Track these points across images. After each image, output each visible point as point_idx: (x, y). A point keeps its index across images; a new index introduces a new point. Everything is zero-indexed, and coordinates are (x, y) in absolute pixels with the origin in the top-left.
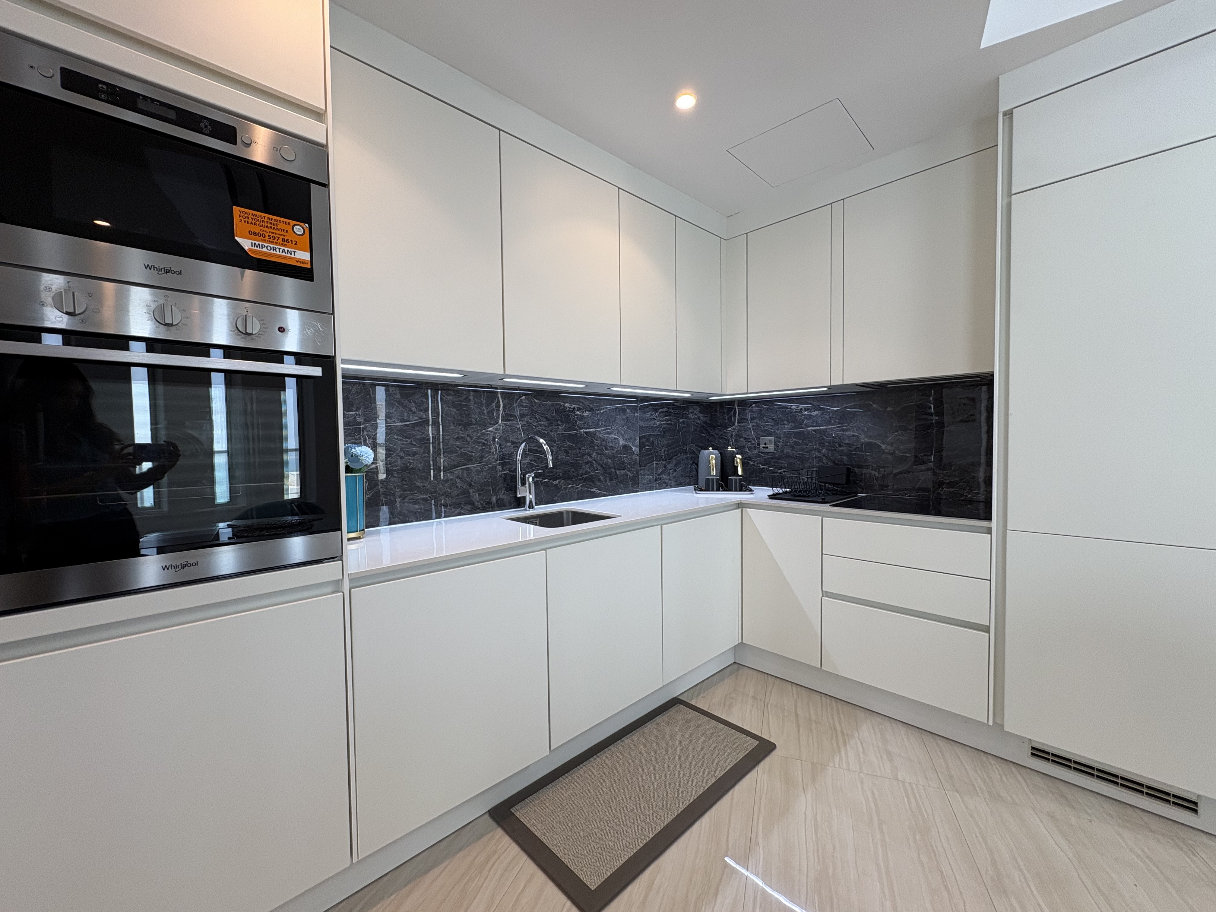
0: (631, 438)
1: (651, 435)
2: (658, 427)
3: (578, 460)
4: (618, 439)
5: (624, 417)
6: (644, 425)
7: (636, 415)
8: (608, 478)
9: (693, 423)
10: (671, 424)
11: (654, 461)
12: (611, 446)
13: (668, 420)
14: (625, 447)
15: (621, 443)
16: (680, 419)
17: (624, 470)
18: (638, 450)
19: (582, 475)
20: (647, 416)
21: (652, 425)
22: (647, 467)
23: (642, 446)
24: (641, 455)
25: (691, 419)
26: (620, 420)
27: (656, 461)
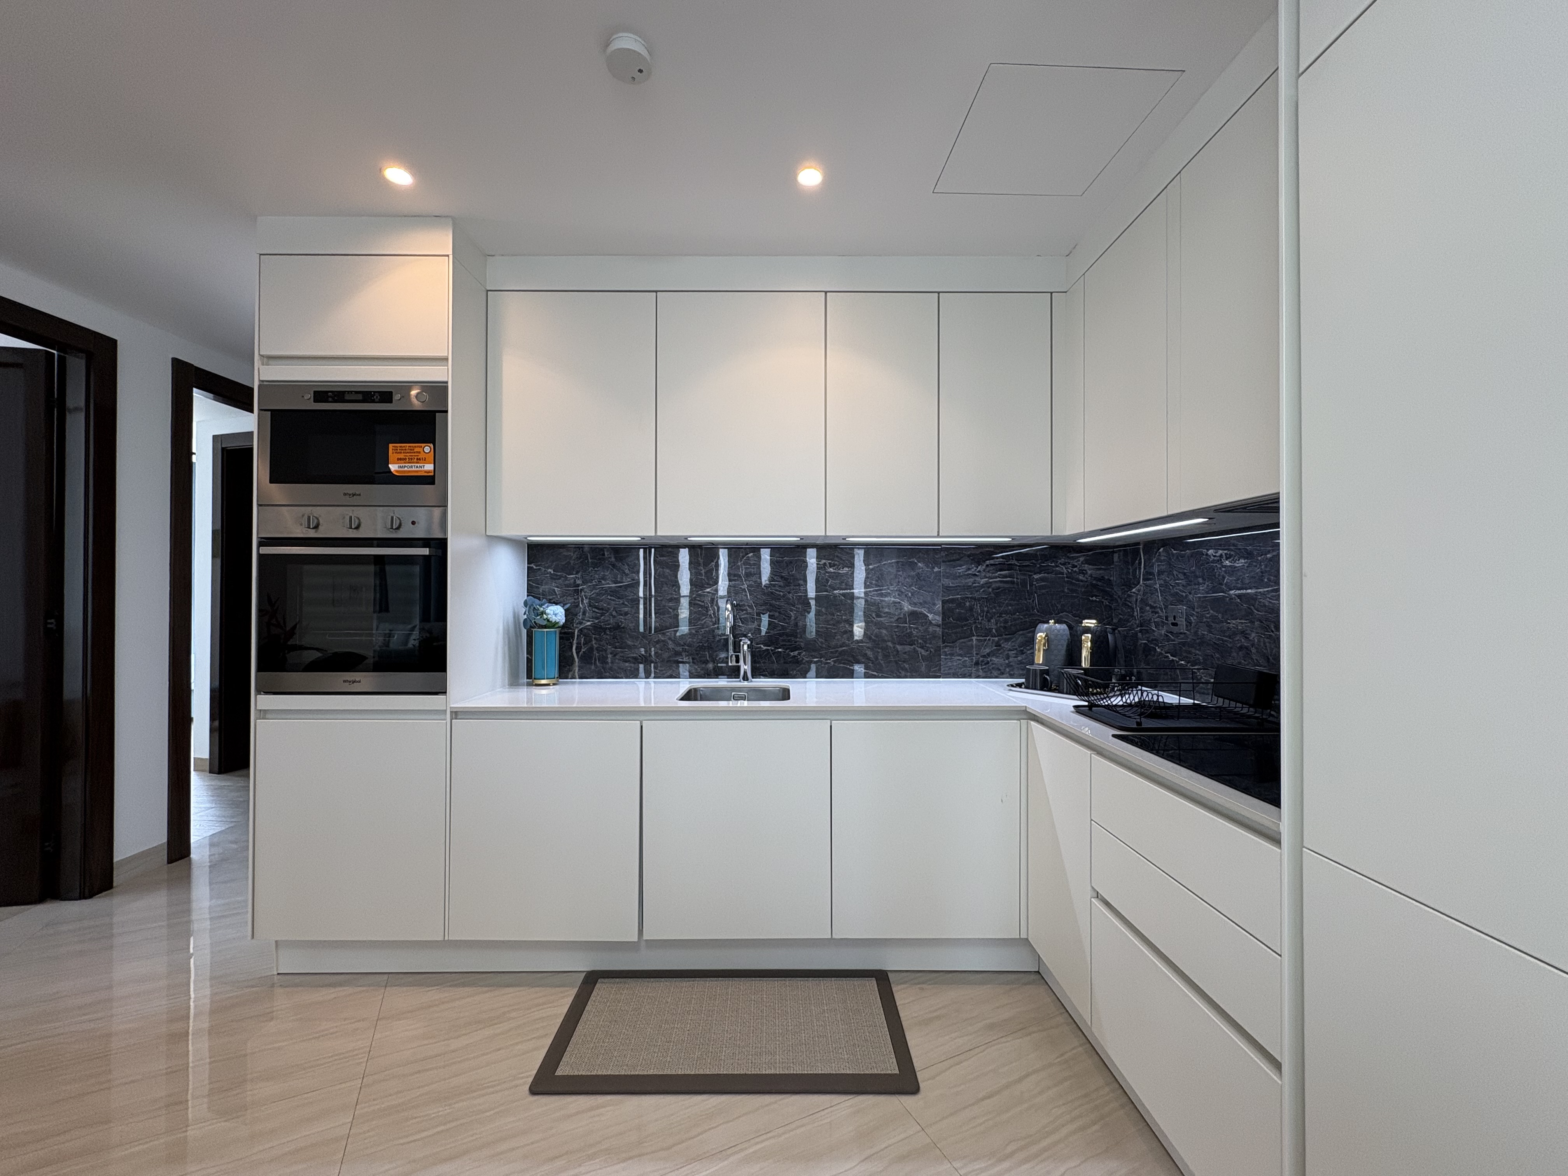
0: (925, 602)
1: (968, 598)
2: (982, 586)
3: (829, 628)
4: (899, 602)
5: (913, 573)
6: (952, 583)
7: (936, 569)
8: (880, 654)
9: (1066, 579)
10: (1012, 582)
11: (974, 636)
12: (887, 612)
13: (1005, 576)
14: (913, 614)
15: (906, 609)
16: (1035, 574)
17: (912, 645)
18: (939, 619)
19: (836, 646)
20: (959, 571)
21: (970, 584)
22: (957, 644)
23: (945, 614)
24: (945, 624)
25: (1063, 574)
26: (905, 578)
27: (978, 636)
